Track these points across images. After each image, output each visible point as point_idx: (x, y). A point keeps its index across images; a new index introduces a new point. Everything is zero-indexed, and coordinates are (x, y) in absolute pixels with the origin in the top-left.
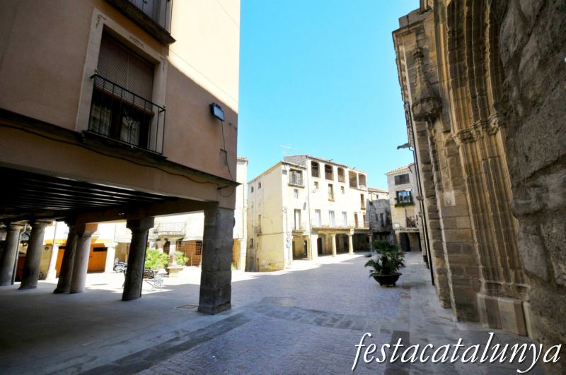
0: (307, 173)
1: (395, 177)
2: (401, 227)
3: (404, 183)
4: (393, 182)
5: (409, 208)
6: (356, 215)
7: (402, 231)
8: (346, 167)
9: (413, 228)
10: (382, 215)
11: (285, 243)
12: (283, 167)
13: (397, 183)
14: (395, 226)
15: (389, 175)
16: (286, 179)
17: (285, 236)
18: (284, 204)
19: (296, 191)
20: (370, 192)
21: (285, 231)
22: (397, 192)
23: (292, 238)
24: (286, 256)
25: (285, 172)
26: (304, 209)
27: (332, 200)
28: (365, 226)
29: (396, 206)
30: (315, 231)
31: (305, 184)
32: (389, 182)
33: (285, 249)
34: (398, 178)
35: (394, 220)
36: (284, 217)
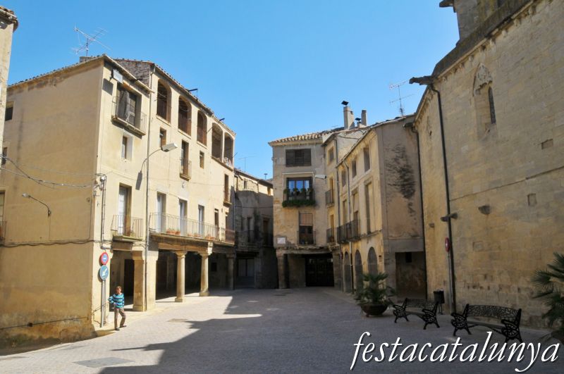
0: (149, 105)
1: (288, 152)
2: (288, 243)
3: (302, 165)
4: (283, 160)
5: (306, 210)
6: (216, 215)
7: (289, 252)
8: (210, 114)
9: (310, 247)
10: (249, 219)
11: (96, 266)
12: (106, 73)
13: (288, 164)
14: (280, 241)
15: (275, 146)
16: (108, 104)
17: (97, 251)
18: (101, 167)
19: (125, 140)
20: (238, 173)
21: (97, 236)
22: (288, 180)
23: (111, 255)
24: (96, 303)
25: (108, 86)
26: (138, 187)
27: (185, 176)
28: (227, 238)
29: (285, 204)
30: (154, 241)
31: (143, 127)
32: (275, 159)
33: (96, 284)
34: (292, 155)
35: (277, 231)
36: (98, 200)
